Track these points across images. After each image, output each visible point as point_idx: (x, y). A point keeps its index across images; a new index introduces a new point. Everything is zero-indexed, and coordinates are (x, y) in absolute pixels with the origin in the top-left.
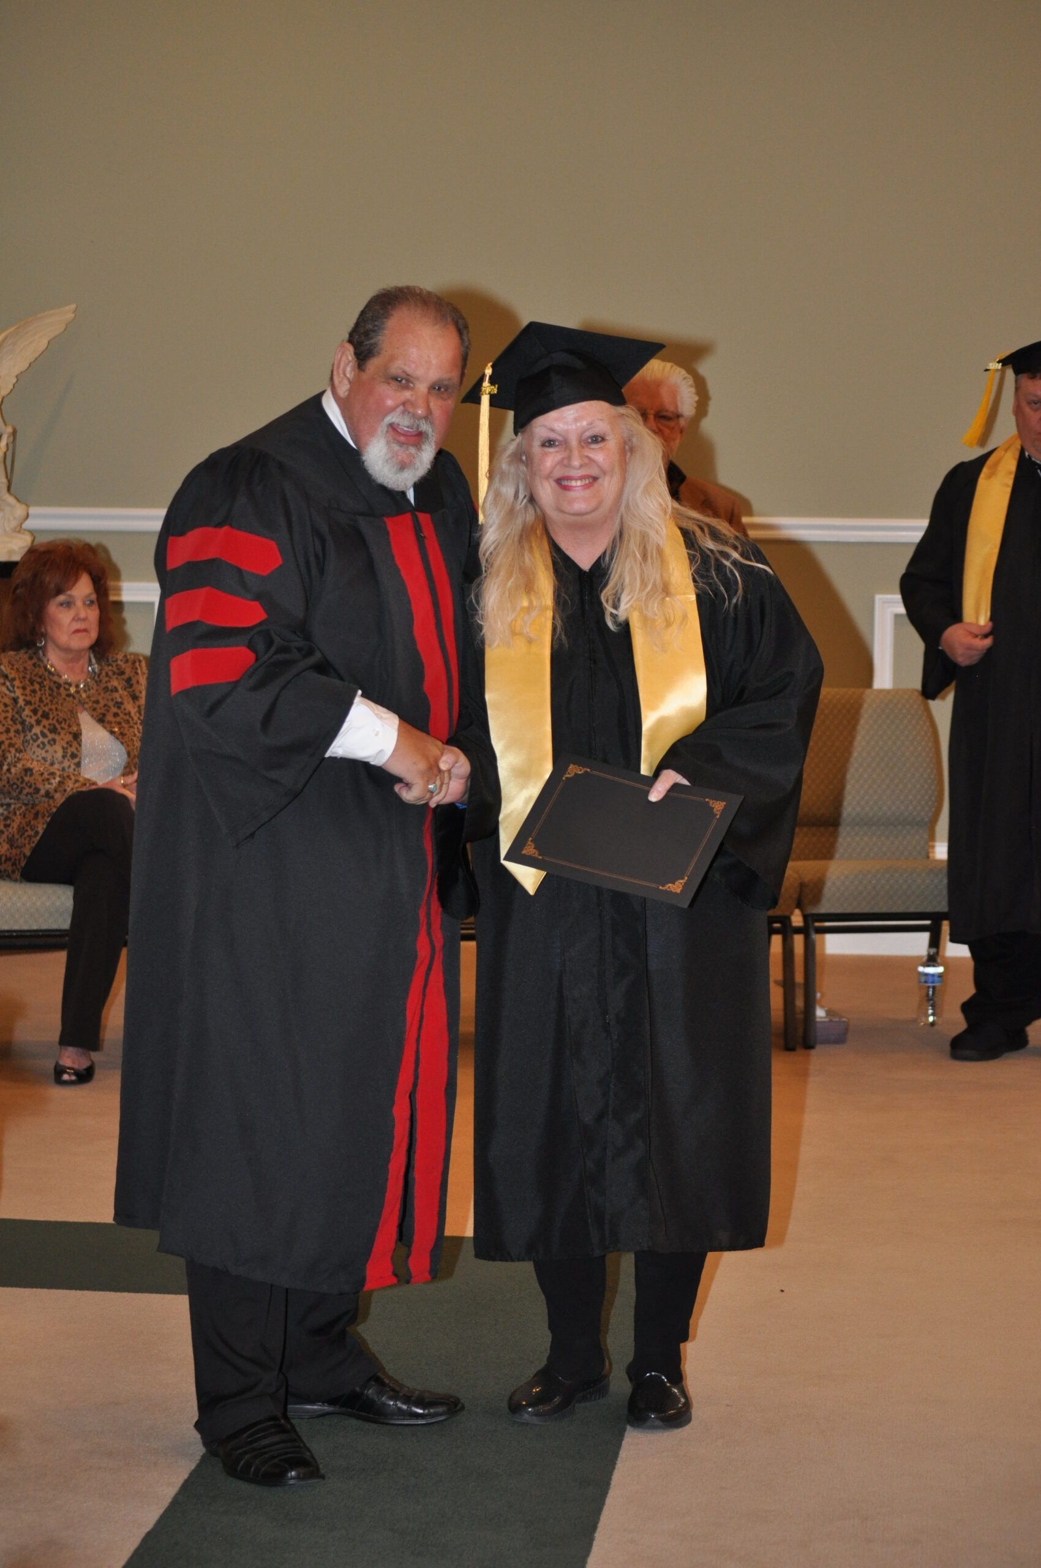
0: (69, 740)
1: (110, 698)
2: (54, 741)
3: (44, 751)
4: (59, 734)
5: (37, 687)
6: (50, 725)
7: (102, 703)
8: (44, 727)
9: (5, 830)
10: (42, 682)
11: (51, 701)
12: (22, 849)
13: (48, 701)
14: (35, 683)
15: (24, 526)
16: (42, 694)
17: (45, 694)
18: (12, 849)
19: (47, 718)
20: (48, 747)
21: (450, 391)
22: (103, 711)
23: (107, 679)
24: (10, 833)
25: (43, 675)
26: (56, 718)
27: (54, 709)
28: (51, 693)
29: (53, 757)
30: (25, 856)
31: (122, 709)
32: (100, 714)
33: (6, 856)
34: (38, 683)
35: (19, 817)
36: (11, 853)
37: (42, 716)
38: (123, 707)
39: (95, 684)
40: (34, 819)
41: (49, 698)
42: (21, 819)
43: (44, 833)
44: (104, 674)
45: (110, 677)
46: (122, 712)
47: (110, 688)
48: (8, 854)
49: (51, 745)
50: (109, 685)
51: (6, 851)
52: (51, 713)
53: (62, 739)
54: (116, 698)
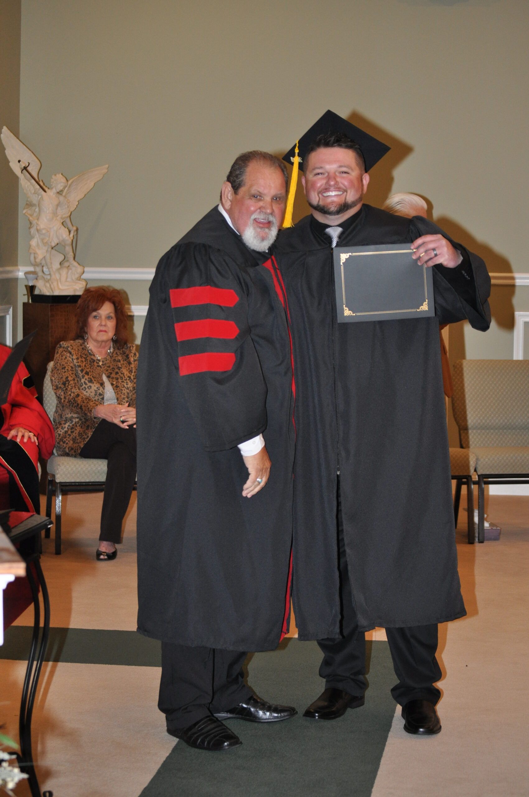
0: (98, 386)
1: (116, 364)
2: (91, 386)
3: (85, 392)
4: (93, 383)
5: (84, 360)
6: (89, 378)
7: (111, 367)
8: (86, 379)
9: (71, 434)
10: (86, 358)
11: (90, 367)
12: (79, 444)
13: (89, 367)
14: (83, 358)
15: (82, 277)
16: (86, 364)
17: (88, 364)
18: (74, 444)
19: (88, 375)
20: (87, 390)
21: (281, 200)
22: (111, 371)
23: (116, 355)
24: (74, 436)
25: (87, 354)
26: (92, 375)
27: (91, 371)
28: (90, 363)
29: (90, 395)
30: (80, 447)
31: (121, 371)
32: (109, 373)
33: (71, 447)
34: (84, 358)
35: (79, 428)
36: (73, 446)
37: (85, 373)
38: (121, 370)
39: (110, 358)
40: (86, 429)
41: (89, 366)
42: (80, 428)
43: (91, 437)
44: (115, 353)
45: (118, 355)
46: (120, 372)
47: (117, 360)
48: (72, 446)
49: (89, 389)
50: (117, 358)
51: (71, 445)
52: (90, 372)
53: (95, 386)
54: (119, 365)
